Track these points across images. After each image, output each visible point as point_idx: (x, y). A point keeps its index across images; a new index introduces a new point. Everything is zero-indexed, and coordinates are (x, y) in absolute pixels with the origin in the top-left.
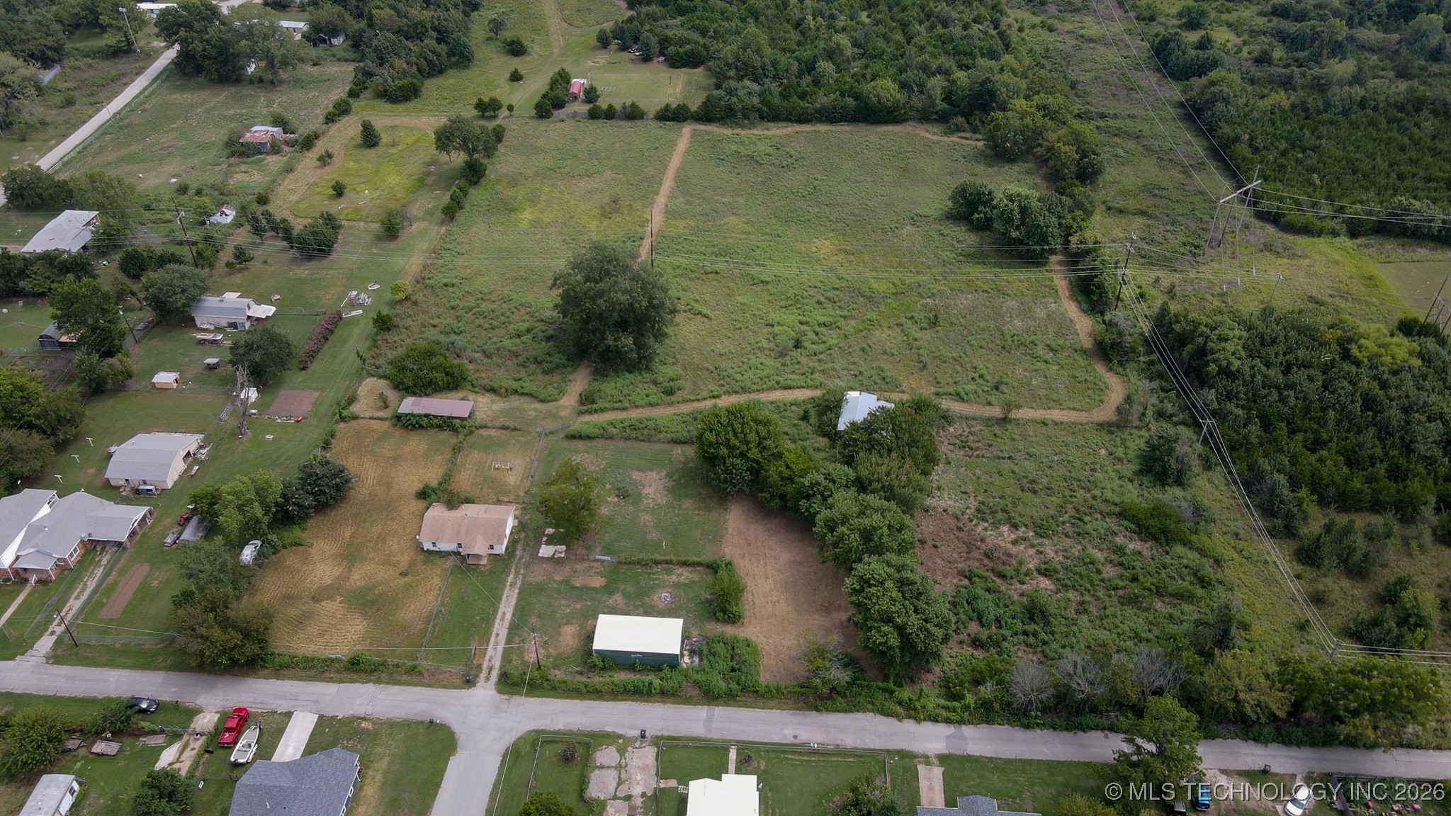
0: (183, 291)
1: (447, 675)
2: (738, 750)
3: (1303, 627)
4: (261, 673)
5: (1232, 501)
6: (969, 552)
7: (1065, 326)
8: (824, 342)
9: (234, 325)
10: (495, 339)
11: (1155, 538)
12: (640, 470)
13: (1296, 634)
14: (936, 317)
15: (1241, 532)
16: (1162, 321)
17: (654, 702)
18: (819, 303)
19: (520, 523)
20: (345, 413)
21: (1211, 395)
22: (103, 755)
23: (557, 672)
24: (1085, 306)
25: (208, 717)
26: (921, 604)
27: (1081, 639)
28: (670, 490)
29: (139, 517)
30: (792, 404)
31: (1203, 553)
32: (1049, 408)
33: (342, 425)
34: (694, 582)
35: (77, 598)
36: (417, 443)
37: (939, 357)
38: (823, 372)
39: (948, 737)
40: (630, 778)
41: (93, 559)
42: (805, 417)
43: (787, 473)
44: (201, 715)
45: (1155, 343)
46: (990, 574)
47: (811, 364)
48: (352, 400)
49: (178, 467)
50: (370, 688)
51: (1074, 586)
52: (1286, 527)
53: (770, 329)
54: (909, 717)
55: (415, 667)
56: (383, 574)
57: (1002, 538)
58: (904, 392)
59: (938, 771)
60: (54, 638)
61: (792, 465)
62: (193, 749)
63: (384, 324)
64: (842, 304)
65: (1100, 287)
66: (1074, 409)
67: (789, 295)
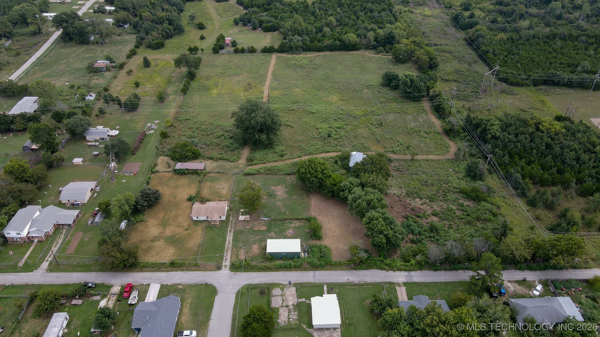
0: (81, 126)
1: (209, 266)
2: (327, 286)
3: (532, 228)
4: (135, 270)
5: (501, 185)
6: (405, 209)
7: (431, 125)
8: (339, 134)
9: (103, 139)
10: (209, 139)
11: (474, 200)
12: (274, 186)
13: (530, 231)
14: (381, 123)
15: (506, 196)
16: (468, 120)
17: (292, 271)
18: (335, 120)
19: (230, 208)
20: (154, 170)
21: (490, 146)
22: (76, 305)
23: (253, 262)
24: (438, 116)
25: (116, 288)
26: (392, 226)
27: (451, 238)
28: (287, 192)
29: (76, 214)
30: (330, 158)
31: (492, 204)
32: (428, 155)
33: (153, 175)
34: (301, 226)
35: (55, 247)
36: (184, 180)
37: (384, 138)
38: (340, 145)
39: (406, 276)
40: (287, 299)
41: (59, 232)
42: (336, 163)
43: (334, 183)
44: (113, 287)
45: (466, 128)
46: (414, 216)
47: (335, 143)
48: (155, 165)
49: (89, 194)
50: (179, 273)
51: (446, 219)
52: (522, 193)
53: (317, 130)
54: (391, 270)
55: (197, 264)
56: (178, 230)
57: (417, 203)
58: (372, 152)
59: (404, 289)
60: (48, 262)
61: (335, 179)
62: (112, 300)
63: (164, 135)
64: (344, 120)
65: (443, 108)
66: (438, 155)
67: (323, 117)
